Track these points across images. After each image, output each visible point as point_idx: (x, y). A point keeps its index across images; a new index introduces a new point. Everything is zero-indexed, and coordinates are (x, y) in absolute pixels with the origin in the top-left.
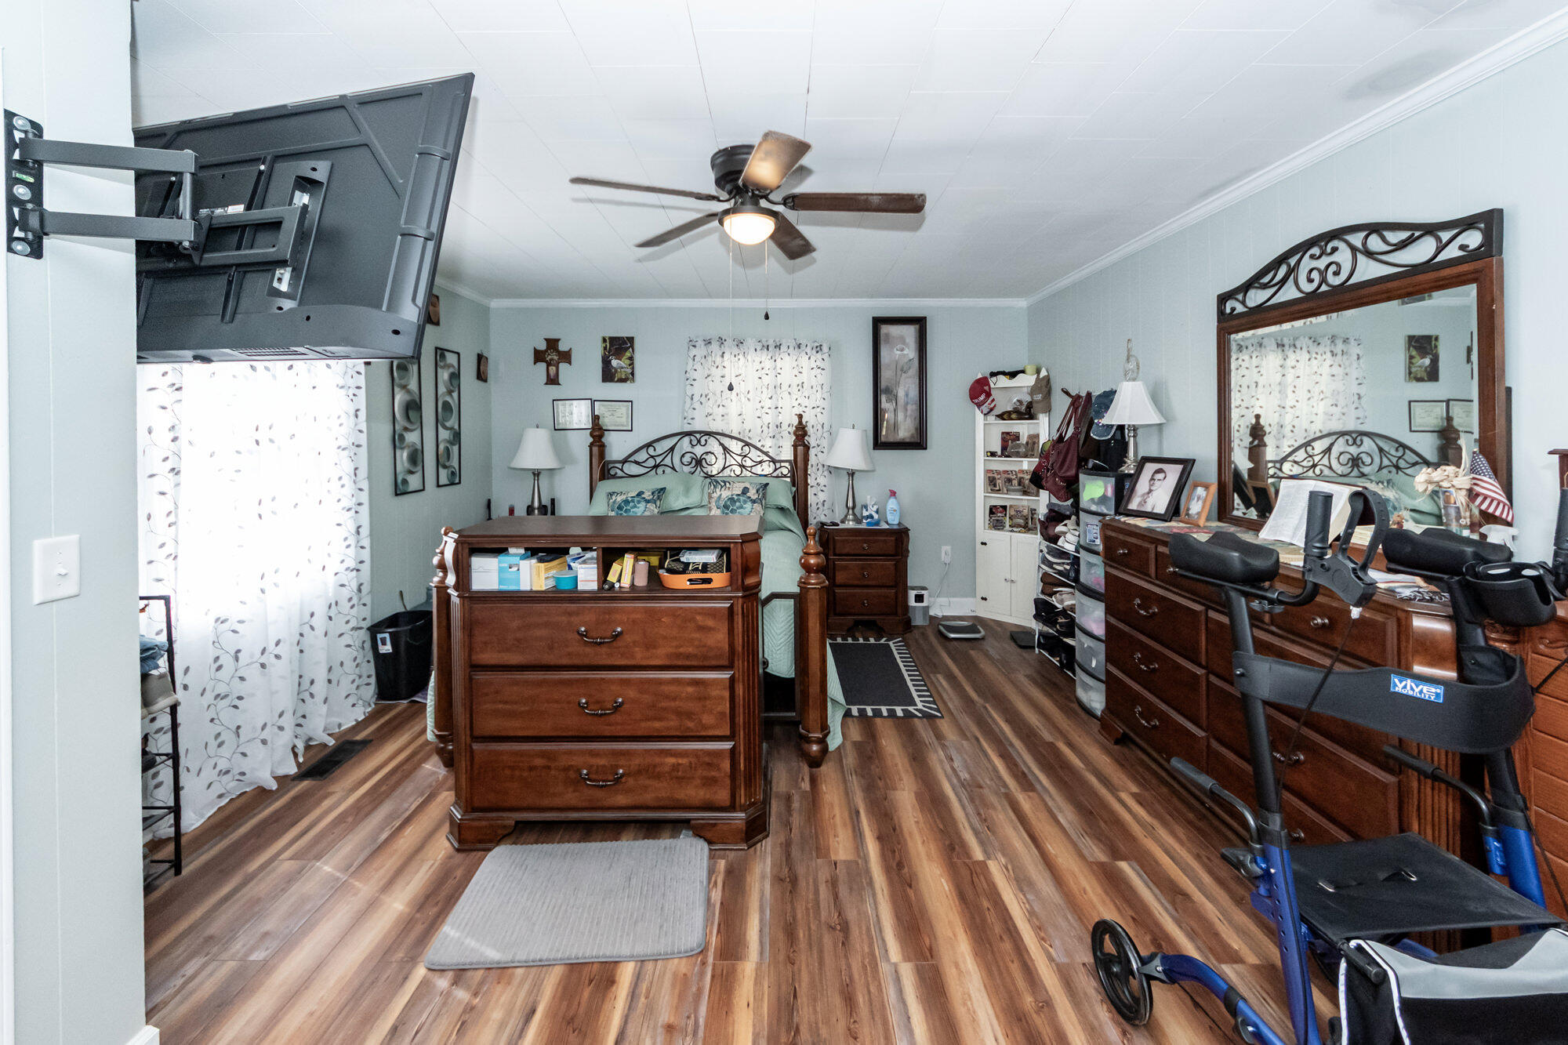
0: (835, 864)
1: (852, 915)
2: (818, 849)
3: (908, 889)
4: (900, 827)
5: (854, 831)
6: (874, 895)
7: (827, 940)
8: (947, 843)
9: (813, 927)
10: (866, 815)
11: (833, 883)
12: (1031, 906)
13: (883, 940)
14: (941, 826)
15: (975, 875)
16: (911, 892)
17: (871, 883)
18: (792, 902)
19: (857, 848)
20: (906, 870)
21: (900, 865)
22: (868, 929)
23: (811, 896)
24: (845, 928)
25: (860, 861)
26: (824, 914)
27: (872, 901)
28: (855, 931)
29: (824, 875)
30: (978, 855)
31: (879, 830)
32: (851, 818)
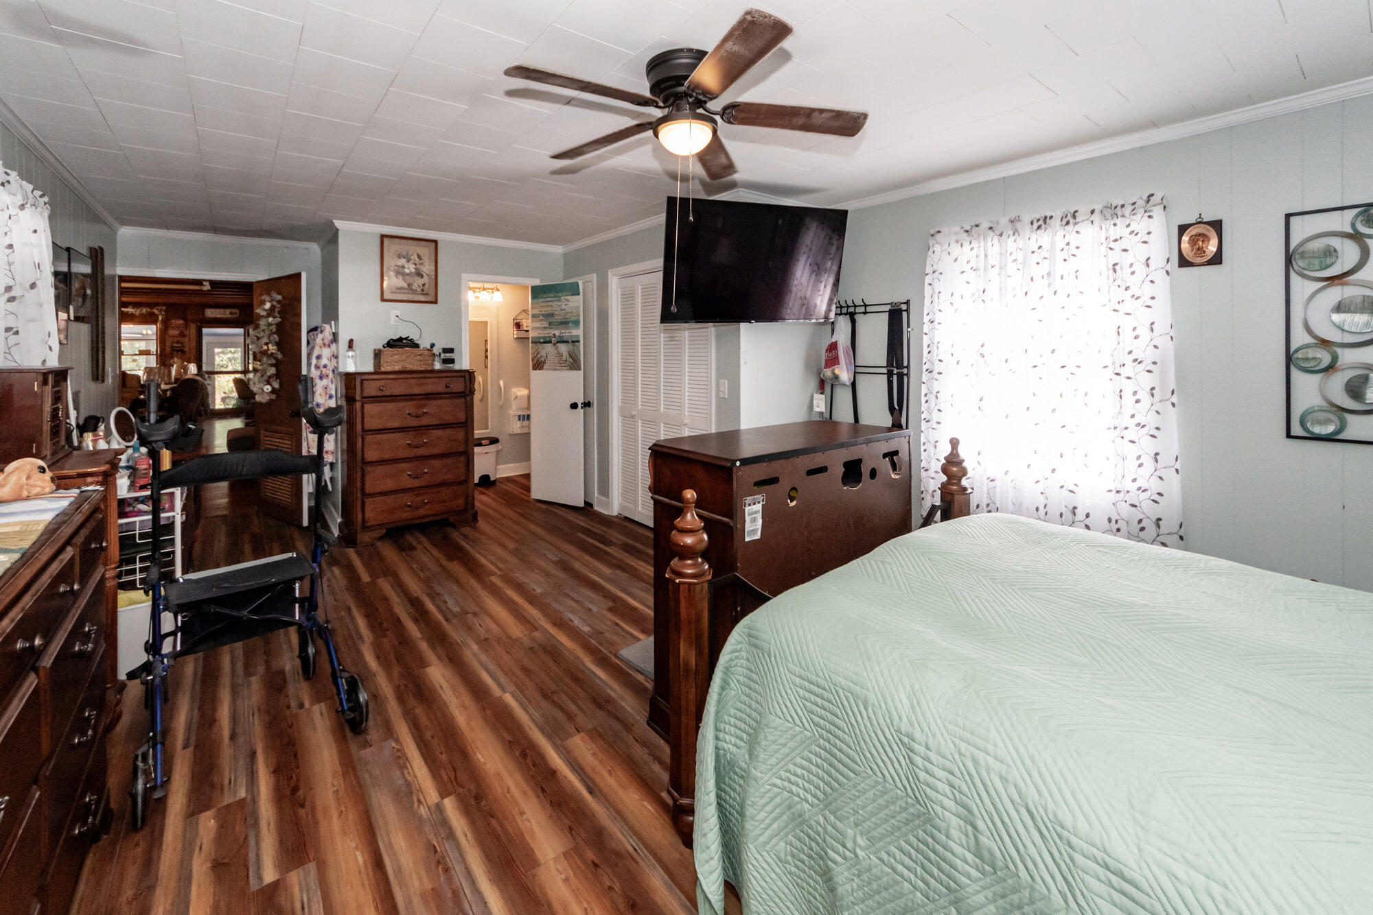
0: (578, 730)
1: (545, 704)
2: (600, 735)
3: (511, 739)
4: (538, 797)
5: (582, 769)
6: (534, 721)
7: (554, 687)
8: (484, 803)
9: (565, 688)
10: (580, 793)
11: (570, 717)
12: (403, 773)
13: (517, 701)
14: (494, 822)
15: (453, 778)
16: (508, 738)
17: (542, 730)
18: (590, 694)
19: (569, 752)
20: (517, 753)
21: (524, 755)
22: (530, 702)
23: (580, 702)
24: (545, 696)
25: (559, 741)
26: (564, 696)
27: (535, 718)
28: (540, 698)
29: (580, 719)
30: (449, 804)
31: (559, 783)
32: (593, 782)
